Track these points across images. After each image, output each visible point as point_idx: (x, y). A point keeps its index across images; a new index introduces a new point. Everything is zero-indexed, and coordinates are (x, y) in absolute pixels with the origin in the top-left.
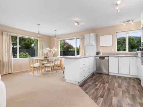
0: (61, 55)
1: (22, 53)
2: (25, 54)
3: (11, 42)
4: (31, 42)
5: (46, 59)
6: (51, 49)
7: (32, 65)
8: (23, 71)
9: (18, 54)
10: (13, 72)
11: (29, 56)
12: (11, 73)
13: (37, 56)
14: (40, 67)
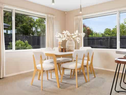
0: (85, 46)
1: (19, 41)
2: (23, 43)
3: (2, 24)
4: (32, 24)
5: (64, 53)
6: (73, 34)
7: (39, 66)
8: (21, 74)
9: (14, 43)
10: (5, 76)
11: (30, 46)
12: (3, 78)
13: (44, 46)
14: (54, 69)
